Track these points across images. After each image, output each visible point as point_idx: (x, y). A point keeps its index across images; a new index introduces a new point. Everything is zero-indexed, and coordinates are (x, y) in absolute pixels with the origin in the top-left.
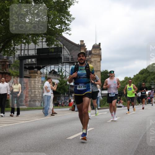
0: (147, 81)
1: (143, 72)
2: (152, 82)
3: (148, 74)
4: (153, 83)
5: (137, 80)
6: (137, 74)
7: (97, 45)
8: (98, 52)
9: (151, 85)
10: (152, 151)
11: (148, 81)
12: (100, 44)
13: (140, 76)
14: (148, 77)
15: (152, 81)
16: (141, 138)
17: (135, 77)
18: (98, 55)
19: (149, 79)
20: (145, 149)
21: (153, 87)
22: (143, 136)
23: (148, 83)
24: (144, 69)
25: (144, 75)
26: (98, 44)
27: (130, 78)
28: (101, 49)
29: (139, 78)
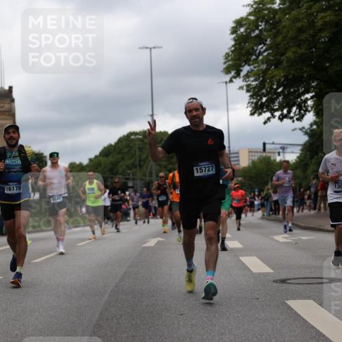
0: (117, 171)
1: (107, 152)
2: (129, 174)
3: (120, 156)
4: (131, 176)
5: (97, 169)
6: (96, 157)
7: (5, 90)
8: (7, 106)
9: (127, 179)
10: (132, 324)
11: (120, 170)
12: (11, 88)
13: (103, 159)
14: (120, 162)
15: (129, 172)
16: (107, 296)
17: (91, 163)
18: (7, 113)
19: (121, 167)
20: (115, 320)
21: (130, 184)
22: (112, 291)
23: (120, 176)
24: (111, 145)
25: (111, 159)
26: (7, 88)
27: (81, 164)
28: (13, 100)
29: (100, 164)
